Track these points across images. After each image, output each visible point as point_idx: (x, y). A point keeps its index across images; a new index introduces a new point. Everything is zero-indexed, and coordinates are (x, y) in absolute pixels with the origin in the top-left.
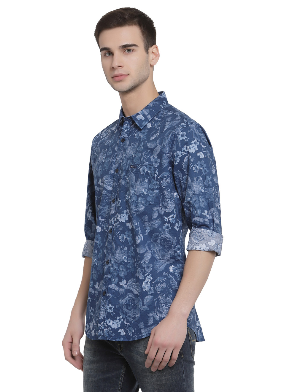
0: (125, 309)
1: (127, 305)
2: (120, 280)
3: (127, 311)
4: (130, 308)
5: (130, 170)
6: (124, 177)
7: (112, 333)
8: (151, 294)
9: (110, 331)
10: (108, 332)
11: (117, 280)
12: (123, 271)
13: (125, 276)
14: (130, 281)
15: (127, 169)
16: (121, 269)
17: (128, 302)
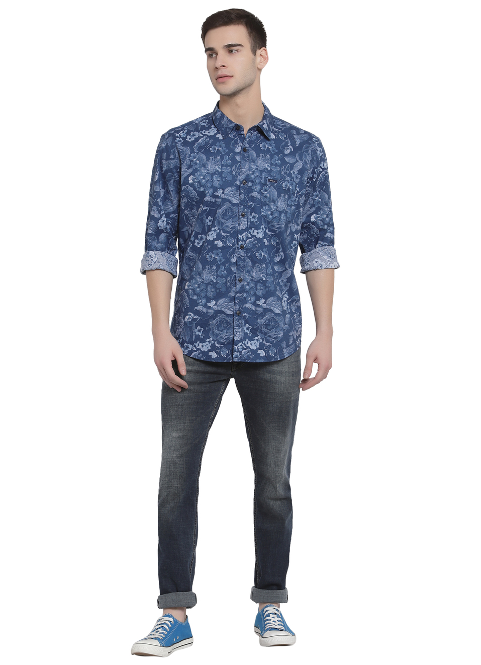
0: (264, 329)
1: (267, 325)
2: (258, 298)
3: (266, 331)
4: (269, 328)
5: (268, 183)
6: (260, 190)
7: (252, 354)
8: (289, 313)
9: (248, 352)
10: (247, 354)
11: (253, 299)
12: (261, 289)
13: (264, 295)
14: (269, 299)
15: (263, 182)
16: (258, 288)
17: (267, 321)
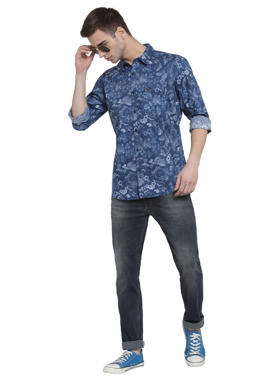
0: (156, 177)
1: (157, 174)
2: (149, 159)
3: (158, 178)
4: (159, 176)
5: (146, 90)
6: (142, 96)
7: (150, 192)
8: (172, 165)
10: (147, 193)
11: (147, 160)
12: (150, 154)
13: (152, 157)
14: (155, 159)
15: (143, 90)
16: (148, 153)
17: (157, 172)
